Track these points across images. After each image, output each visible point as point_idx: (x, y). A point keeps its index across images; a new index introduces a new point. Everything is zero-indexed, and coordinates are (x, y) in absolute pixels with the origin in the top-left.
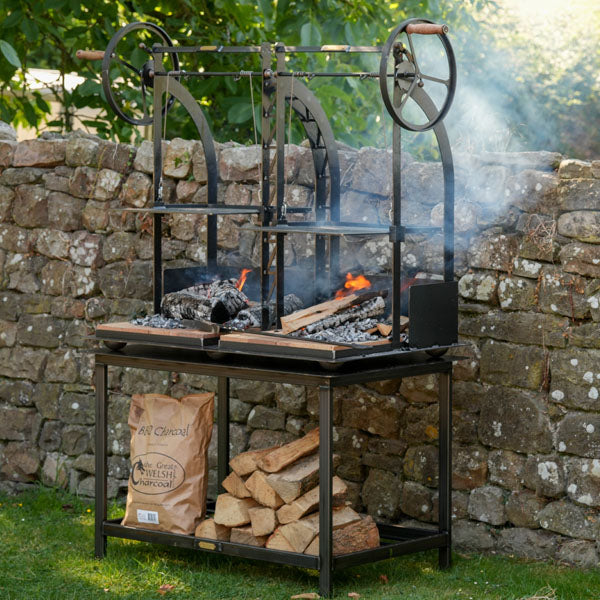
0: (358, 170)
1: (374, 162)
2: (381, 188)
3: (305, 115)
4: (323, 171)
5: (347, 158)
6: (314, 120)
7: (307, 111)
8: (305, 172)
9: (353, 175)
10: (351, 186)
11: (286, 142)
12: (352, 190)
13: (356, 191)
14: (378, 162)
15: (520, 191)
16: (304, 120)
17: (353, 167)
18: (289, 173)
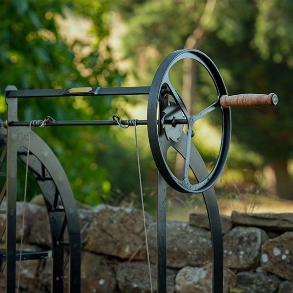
0: (94, 230)
1: (112, 222)
2: (120, 249)
3: (40, 173)
4: (61, 238)
5: (82, 216)
6: (51, 179)
7: (43, 167)
8: (36, 231)
9: (89, 235)
10: (86, 247)
11: (18, 200)
12: (87, 250)
13: (92, 252)
14: (115, 222)
15: (280, 256)
16: (39, 178)
17: (88, 227)
18: (21, 232)
